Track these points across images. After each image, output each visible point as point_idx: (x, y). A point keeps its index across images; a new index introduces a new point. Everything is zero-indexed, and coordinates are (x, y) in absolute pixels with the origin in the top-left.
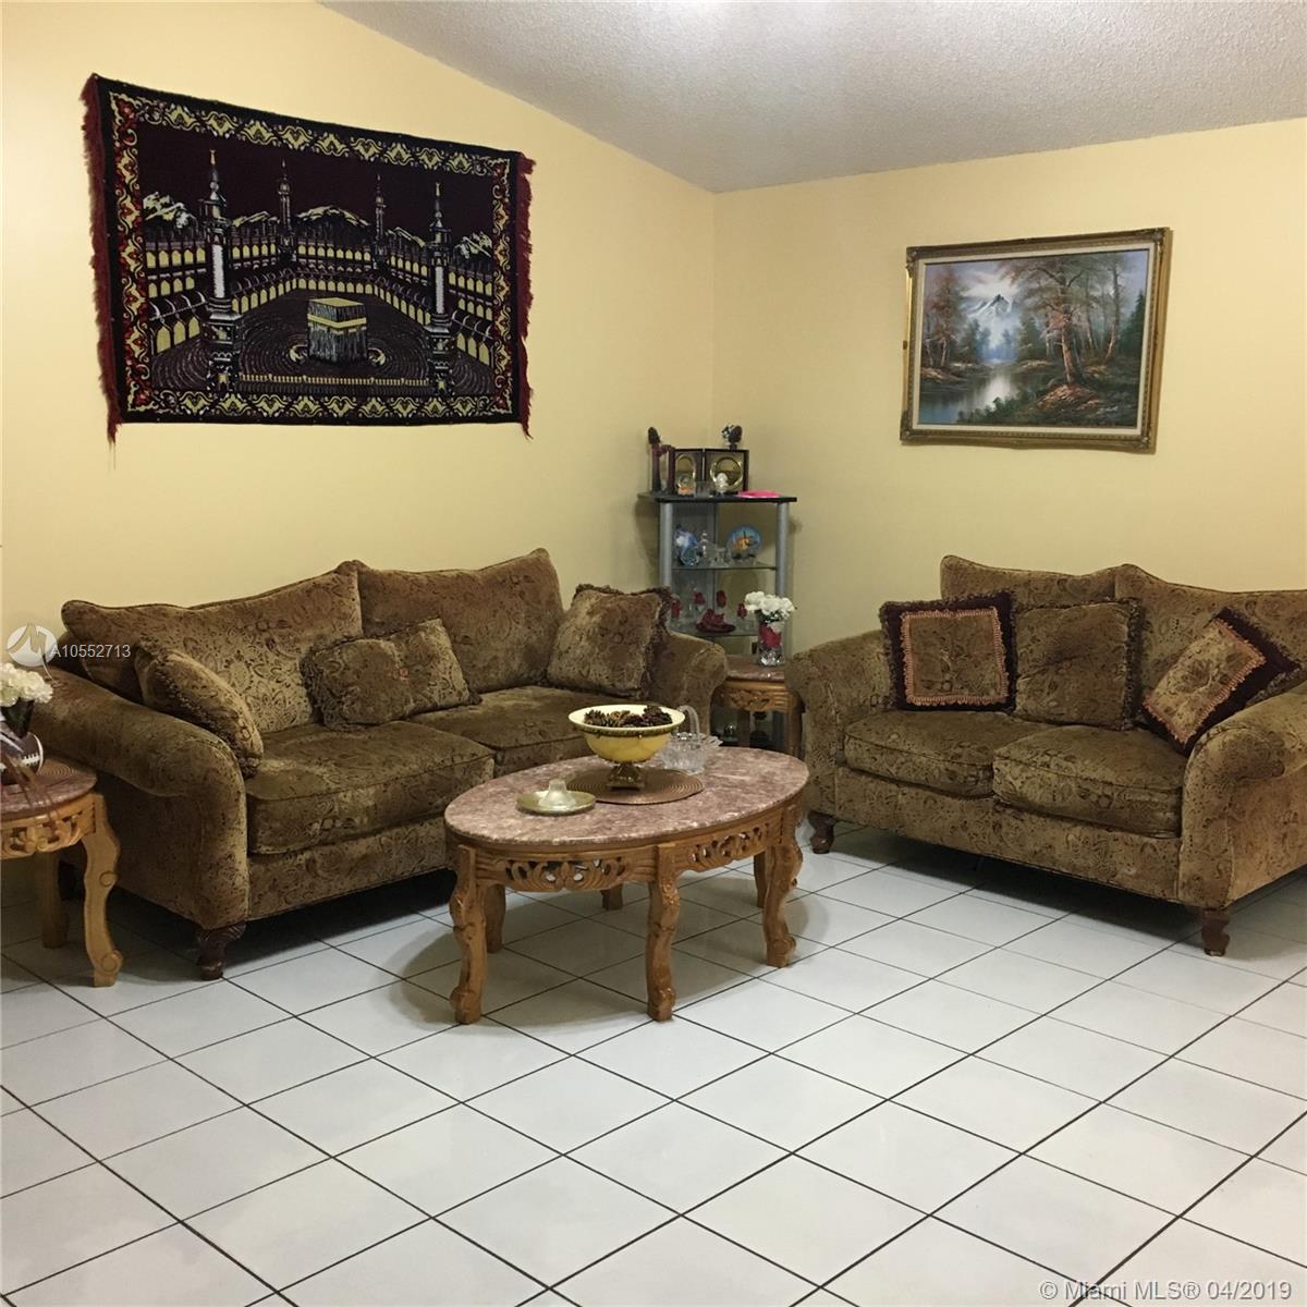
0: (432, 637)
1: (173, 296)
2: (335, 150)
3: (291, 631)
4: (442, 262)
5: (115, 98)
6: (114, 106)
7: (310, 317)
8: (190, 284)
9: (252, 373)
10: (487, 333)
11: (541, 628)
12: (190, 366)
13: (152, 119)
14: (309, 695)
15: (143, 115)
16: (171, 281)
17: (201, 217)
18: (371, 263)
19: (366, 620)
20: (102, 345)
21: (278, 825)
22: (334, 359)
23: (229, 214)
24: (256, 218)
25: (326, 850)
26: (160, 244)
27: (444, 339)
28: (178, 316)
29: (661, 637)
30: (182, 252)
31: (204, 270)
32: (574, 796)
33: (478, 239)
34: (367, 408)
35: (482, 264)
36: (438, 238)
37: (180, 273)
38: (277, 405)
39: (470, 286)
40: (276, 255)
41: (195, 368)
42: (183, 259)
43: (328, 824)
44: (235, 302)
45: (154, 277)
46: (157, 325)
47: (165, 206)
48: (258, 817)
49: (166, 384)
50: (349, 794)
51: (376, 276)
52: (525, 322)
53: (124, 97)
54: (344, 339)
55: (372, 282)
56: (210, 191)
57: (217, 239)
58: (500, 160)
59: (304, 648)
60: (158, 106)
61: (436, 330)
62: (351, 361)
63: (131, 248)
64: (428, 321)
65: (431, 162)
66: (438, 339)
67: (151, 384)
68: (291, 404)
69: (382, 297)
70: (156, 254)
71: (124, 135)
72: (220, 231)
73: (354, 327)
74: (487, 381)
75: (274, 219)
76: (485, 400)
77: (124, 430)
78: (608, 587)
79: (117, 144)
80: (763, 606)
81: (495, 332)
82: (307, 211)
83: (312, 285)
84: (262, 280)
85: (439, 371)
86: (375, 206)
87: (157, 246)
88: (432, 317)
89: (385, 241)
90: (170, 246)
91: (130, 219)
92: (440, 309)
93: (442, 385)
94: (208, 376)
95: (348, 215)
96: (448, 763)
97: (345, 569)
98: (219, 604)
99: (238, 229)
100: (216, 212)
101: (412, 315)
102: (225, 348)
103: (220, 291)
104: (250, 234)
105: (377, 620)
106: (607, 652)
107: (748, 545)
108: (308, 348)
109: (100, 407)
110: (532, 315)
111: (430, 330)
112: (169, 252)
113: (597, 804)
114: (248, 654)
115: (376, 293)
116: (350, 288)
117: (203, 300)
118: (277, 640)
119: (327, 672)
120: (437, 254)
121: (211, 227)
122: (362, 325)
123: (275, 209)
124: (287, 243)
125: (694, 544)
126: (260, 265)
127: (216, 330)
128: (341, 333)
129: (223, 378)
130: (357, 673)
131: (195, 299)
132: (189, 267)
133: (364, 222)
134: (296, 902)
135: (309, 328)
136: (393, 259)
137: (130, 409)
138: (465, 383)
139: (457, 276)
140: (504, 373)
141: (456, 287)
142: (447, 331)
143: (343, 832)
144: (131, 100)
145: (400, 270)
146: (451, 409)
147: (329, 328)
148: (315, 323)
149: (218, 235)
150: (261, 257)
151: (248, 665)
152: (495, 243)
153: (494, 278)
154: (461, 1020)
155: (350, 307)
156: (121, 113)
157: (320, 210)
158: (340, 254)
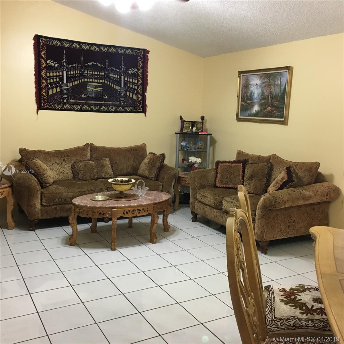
0: (104, 162)
1: (53, 82)
2: (96, 49)
3: (69, 158)
4: (124, 75)
5: (41, 39)
6: (41, 41)
7: (88, 87)
8: (58, 80)
9: (72, 100)
10: (135, 92)
11: (138, 162)
12: (57, 98)
13: (50, 43)
14: (72, 172)
15: (48, 43)
16: (53, 79)
17: (61, 65)
18: (104, 75)
19: (91, 156)
20: (36, 93)
22: (94, 97)
23: (68, 64)
24: (75, 65)
25: (60, 206)
26: (51, 71)
27: (123, 93)
28: (54, 87)
30: (56, 73)
31: (61, 77)
32: (104, 197)
33: (134, 69)
34: (102, 109)
35: (135, 76)
36: (123, 69)
37: (55, 77)
38: (78, 107)
39: (131, 80)
40: (80, 73)
41: (58, 99)
42: (56, 74)
43: (60, 200)
44: (69, 84)
45: (49, 78)
46: (49, 89)
47: (52, 63)
48: (43, 197)
49: (51, 102)
50: (66, 194)
51: (105, 79)
52: (146, 90)
53: (43, 39)
54: (96, 93)
55: (104, 80)
56: (64, 59)
57: (65, 70)
58: (140, 51)
59: (72, 162)
60: (51, 41)
61: (121, 91)
62: (98, 97)
63: (44, 72)
64: (119, 89)
65: (121, 52)
66: (122, 93)
67: (47, 102)
68: (82, 107)
69: (107, 83)
70: (50, 73)
71: (43, 47)
72: (65, 68)
73: (99, 90)
74: (135, 103)
75: (79, 65)
76: (134, 108)
77: (40, 111)
78: (155, 153)
79: (41, 49)
80: (192, 160)
81: (138, 92)
82: (88, 63)
83: (89, 80)
84: (76, 79)
85: (122, 100)
86: (106, 62)
87: (50, 71)
88: (120, 88)
89: (108, 70)
90: (53, 71)
91: (43, 66)
92: (122, 86)
93: (122, 104)
94: (61, 100)
95: (98, 64)
96: (94, 189)
97: (87, 145)
98: (55, 151)
99: (70, 68)
100: (65, 64)
101: (115, 87)
102: (66, 94)
103: (65, 81)
104: (73, 69)
105: (94, 157)
106: (148, 169)
107: (201, 146)
108: (87, 95)
109: (35, 106)
110: (148, 88)
111: (120, 91)
112: (53, 73)
113: (109, 200)
114: (58, 162)
115: (105, 82)
116: (99, 81)
117: (61, 83)
118: (66, 159)
119: (76, 167)
120: (122, 73)
121: (63, 67)
122: (101, 89)
123: (80, 63)
124: (82, 70)
125: (187, 145)
126: (75, 76)
127: (64, 90)
128: (96, 91)
129: (65, 101)
130: (83, 168)
131: (59, 83)
132: (58, 76)
133: (103, 66)
135: (87, 90)
136: (110, 74)
137: (42, 107)
138: (129, 104)
139: (128, 78)
140: (140, 101)
141: (127, 81)
142: (124, 91)
143: (64, 202)
144: (45, 39)
145: (112, 77)
146: (125, 109)
147: (93, 90)
148: (89, 89)
149: (65, 69)
150: (76, 74)
151: (58, 165)
152: (138, 70)
153: (138, 79)
154: (71, 245)
155: (98, 85)
156: (42, 42)
157: (91, 63)
158: (96, 73)
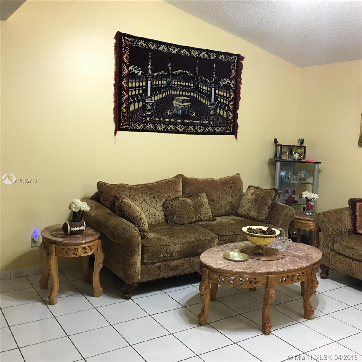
0: (202, 199)
1: (136, 95)
2: (185, 53)
3: (160, 194)
4: (214, 87)
5: (124, 38)
6: (123, 40)
7: (174, 102)
8: (141, 92)
9: (156, 118)
10: (226, 108)
11: (236, 198)
12: (139, 115)
13: (134, 44)
14: (164, 214)
15: (131, 43)
16: (135, 91)
17: (145, 72)
18: (193, 87)
19: (183, 192)
20: (115, 109)
21: (150, 254)
22: (180, 114)
23: (153, 72)
24: (161, 73)
25: (164, 263)
26: (133, 80)
27: (213, 110)
28: (136, 101)
29: (274, 203)
30: (139, 83)
31: (145, 88)
32: (242, 255)
33: (226, 80)
34: (189, 129)
35: (227, 88)
36: (214, 80)
37: (138, 89)
38: (163, 127)
39: (222, 94)
40: (166, 84)
41: (140, 116)
43: (165, 255)
44: (153, 97)
45: (131, 90)
46: (130, 103)
47: (135, 69)
48: (145, 251)
49: (132, 120)
50: (172, 246)
52: (238, 105)
53: (126, 38)
54: (184, 109)
55: (193, 92)
56: (148, 65)
57: (149, 79)
58: (234, 57)
59: (164, 200)
60: (135, 41)
61: (211, 107)
62: (185, 115)
63: (125, 81)
65: (213, 57)
66: (211, 110)
67: (128, 120)
68: (167, 127)
69: (196, 97)
70: (132, 83)
71: (125, 49)
72: (150, 76)
73: (187, 105)
74: (225, 122)
75: (166, 73)
76: (224, 128)
77: (119, 133)
78: (258, 187)
79: (123, 51)
80: (308, 196)
81: (229, 108)
82: (176, 71)
83: (176, 93)
84: (161, 91)
85: (211, 119)
86: (196, 70)
87: (132, 81)
88: (210, 103)
89: (198, 80)
91: (125, 73)
92: (213, 100)
93: (211, 123)
94: (144, 118)
95: (187, 72)
96: (204, 239)
97: (178, 176)
98: (141, 185)
99: (156, 76)
100: (150, 71)
101: (204, 102)
102: (149, 110)
103: (149, 94)
104: (159, 78)
105: (187, 192)
106: (256, 207)
107: (304, 176)
108: (173, 111)
109: (113, 126)
110: (241, 103)
111: (209, 107)
112: (136, 82)
113: (249, 259)
114: (147, 200)
115: (194, 96)
116: (187, 94)
117: (144, 96)
118: (156, 197)
119: (170, 207)
120: (213, 84)
121: (148, 75)
122: (189, 105)
123: (167, 71)
124: (169, 80)
125: (286, 175)
126: (161, 86)
127: (147, 105)
128: (183, 107)
129: (148, 119)
130: (179, 208)
131: (142, 96)
132: (141, 87)
133: (192, 75)
134: (154, 278)
135: (174, 105)
136: (200, 86)
137: (121, 127)
138: (219, 123)
139: (219, 91)
140: (231, 120)
141: (218, 94)
142: (214, 107)
143: (170, 258)
144: (128, 39)
145: (202, 89)
146: (214, 130)
147: (180, 105)
148: (176, 104)
150: (161, 84)
151: (147, 204)
152: (231, 81)
153: (230, 92)
154: (200, 325)
155: (186, 99)
156: (125, 42)
157: (179, 71)
158: (184, 84)
